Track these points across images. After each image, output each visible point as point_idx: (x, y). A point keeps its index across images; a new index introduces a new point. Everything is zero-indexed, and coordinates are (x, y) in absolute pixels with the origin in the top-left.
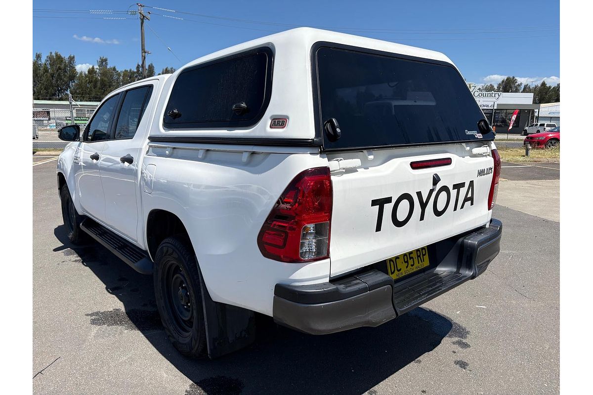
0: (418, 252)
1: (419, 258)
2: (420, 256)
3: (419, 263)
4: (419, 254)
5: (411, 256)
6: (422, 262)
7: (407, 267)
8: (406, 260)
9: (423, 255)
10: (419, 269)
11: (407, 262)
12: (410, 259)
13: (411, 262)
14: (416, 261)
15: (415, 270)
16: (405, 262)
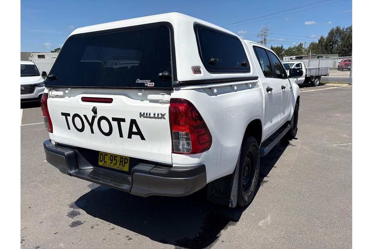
0: (122, 159)
1: (121, 163)
2: (122, 162)
3: (120, 166)
4: (122, 160)
5: (116, 158)
6: (122, 166)
7: (111, 163)
8: (111, 159)
9: (125, 163)
10: (119, 169)
11: (112, 160)
12: (114, 160)
13: (114, 162)
14: (118, 163)
15: (116, 168)
16: (111, 160)
